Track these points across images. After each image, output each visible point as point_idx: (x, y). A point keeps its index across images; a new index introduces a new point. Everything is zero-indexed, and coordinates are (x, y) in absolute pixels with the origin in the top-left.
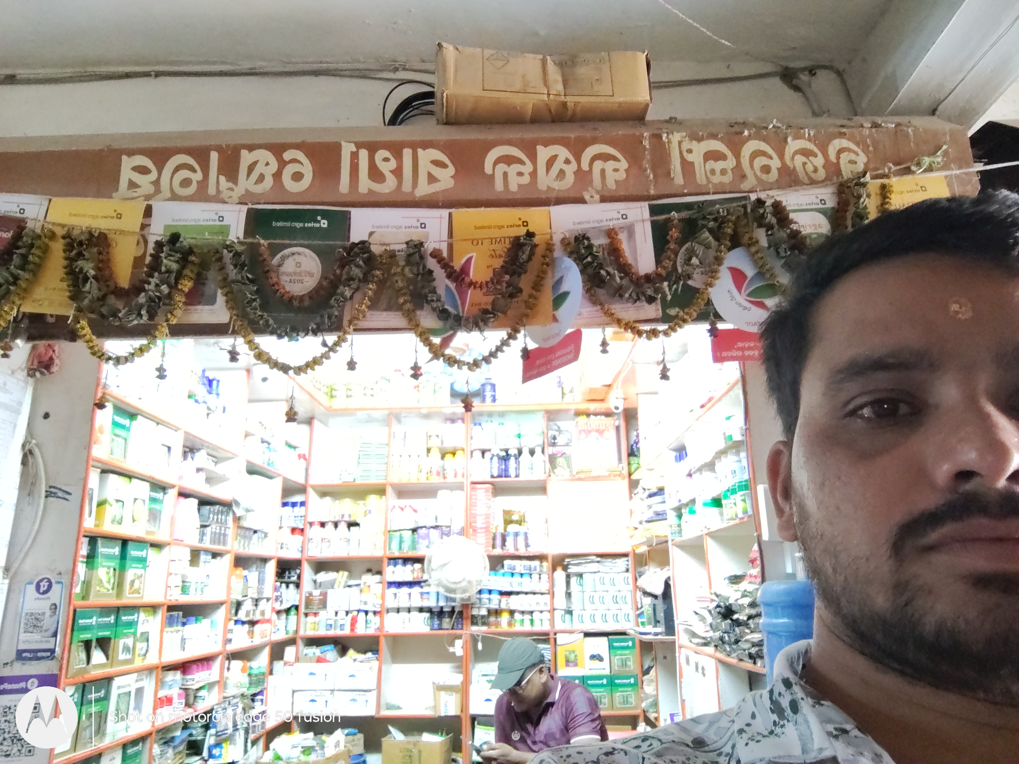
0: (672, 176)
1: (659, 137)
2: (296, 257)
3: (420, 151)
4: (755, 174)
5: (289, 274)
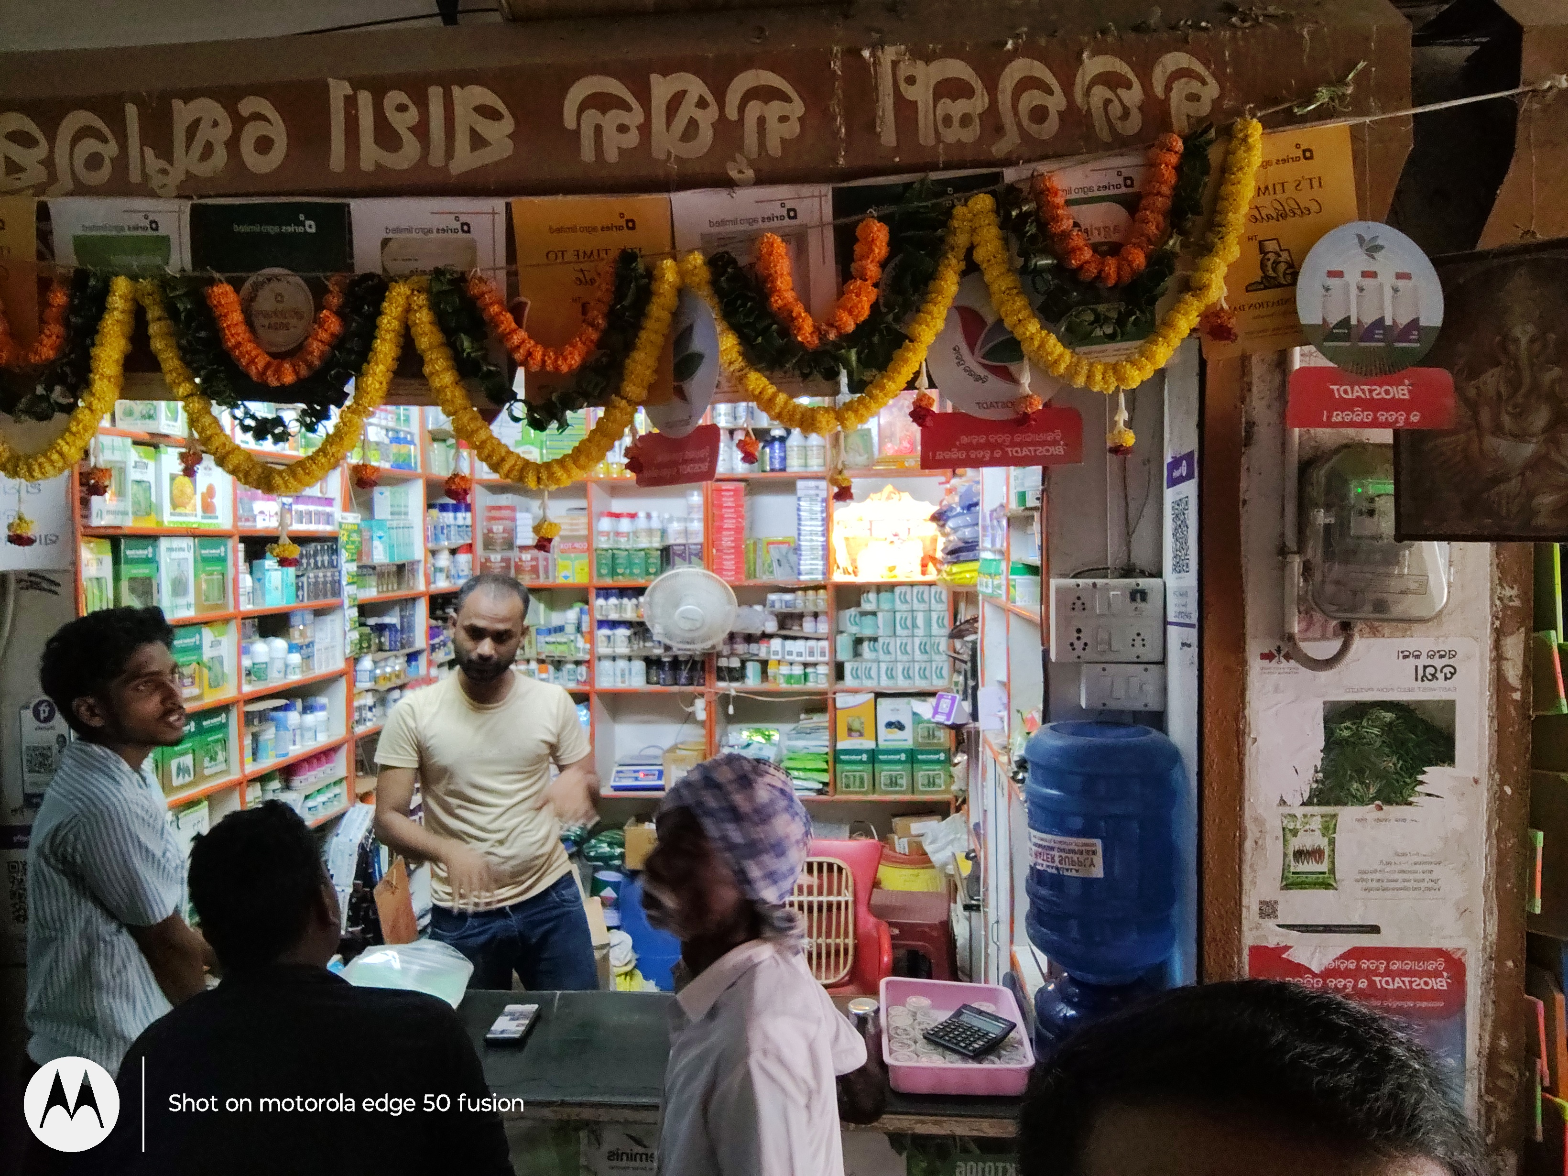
0: (879, 130)
1: (859, 53)
2: (274, 284)
3: (456, 90)
4: (1019, 125)
5: (266, 315)
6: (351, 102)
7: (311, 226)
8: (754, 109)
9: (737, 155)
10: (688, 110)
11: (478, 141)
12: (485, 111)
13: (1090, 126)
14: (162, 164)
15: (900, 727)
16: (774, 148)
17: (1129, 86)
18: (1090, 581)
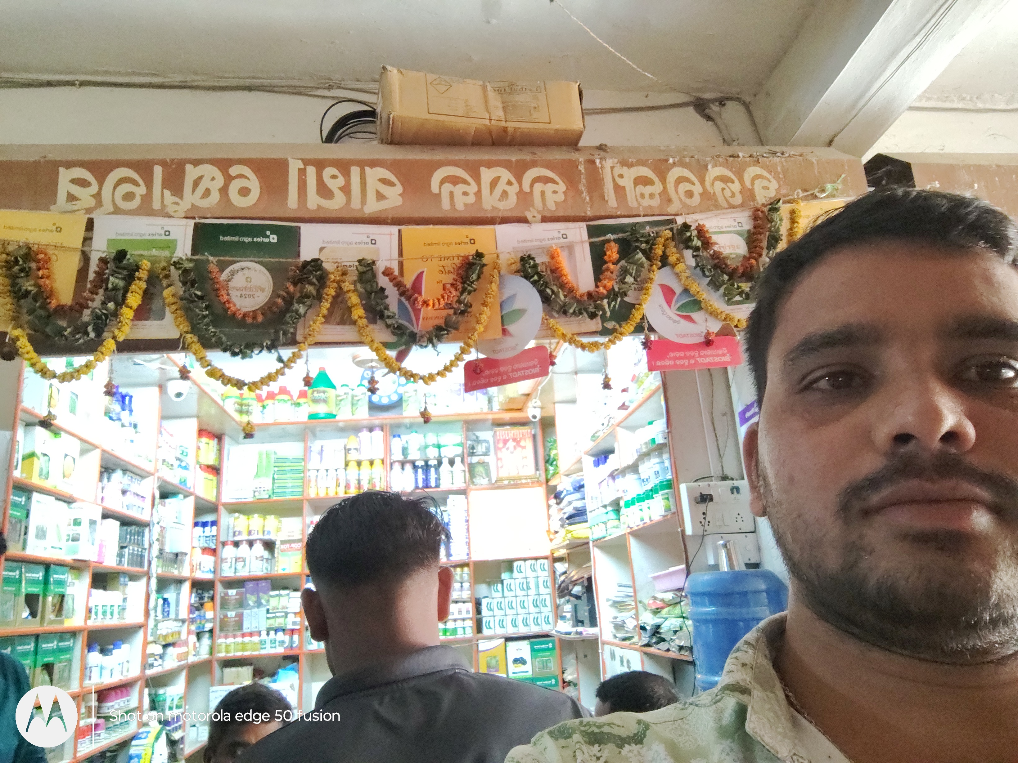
0: (606, 198)
1: (593, 162)
2: (245, 271)
4: (680, 198)
6: (302, 172)
7: (274, 239)
8: (538, 187)
9: (531, 209)
10: (501, 186)
11: (380, 196)
12: (384, 181)
13: (716, 200)
14: (176, 199)
15: (523, 662)
16: (551, 205)
17: (733, 182)
18: (706, 483)
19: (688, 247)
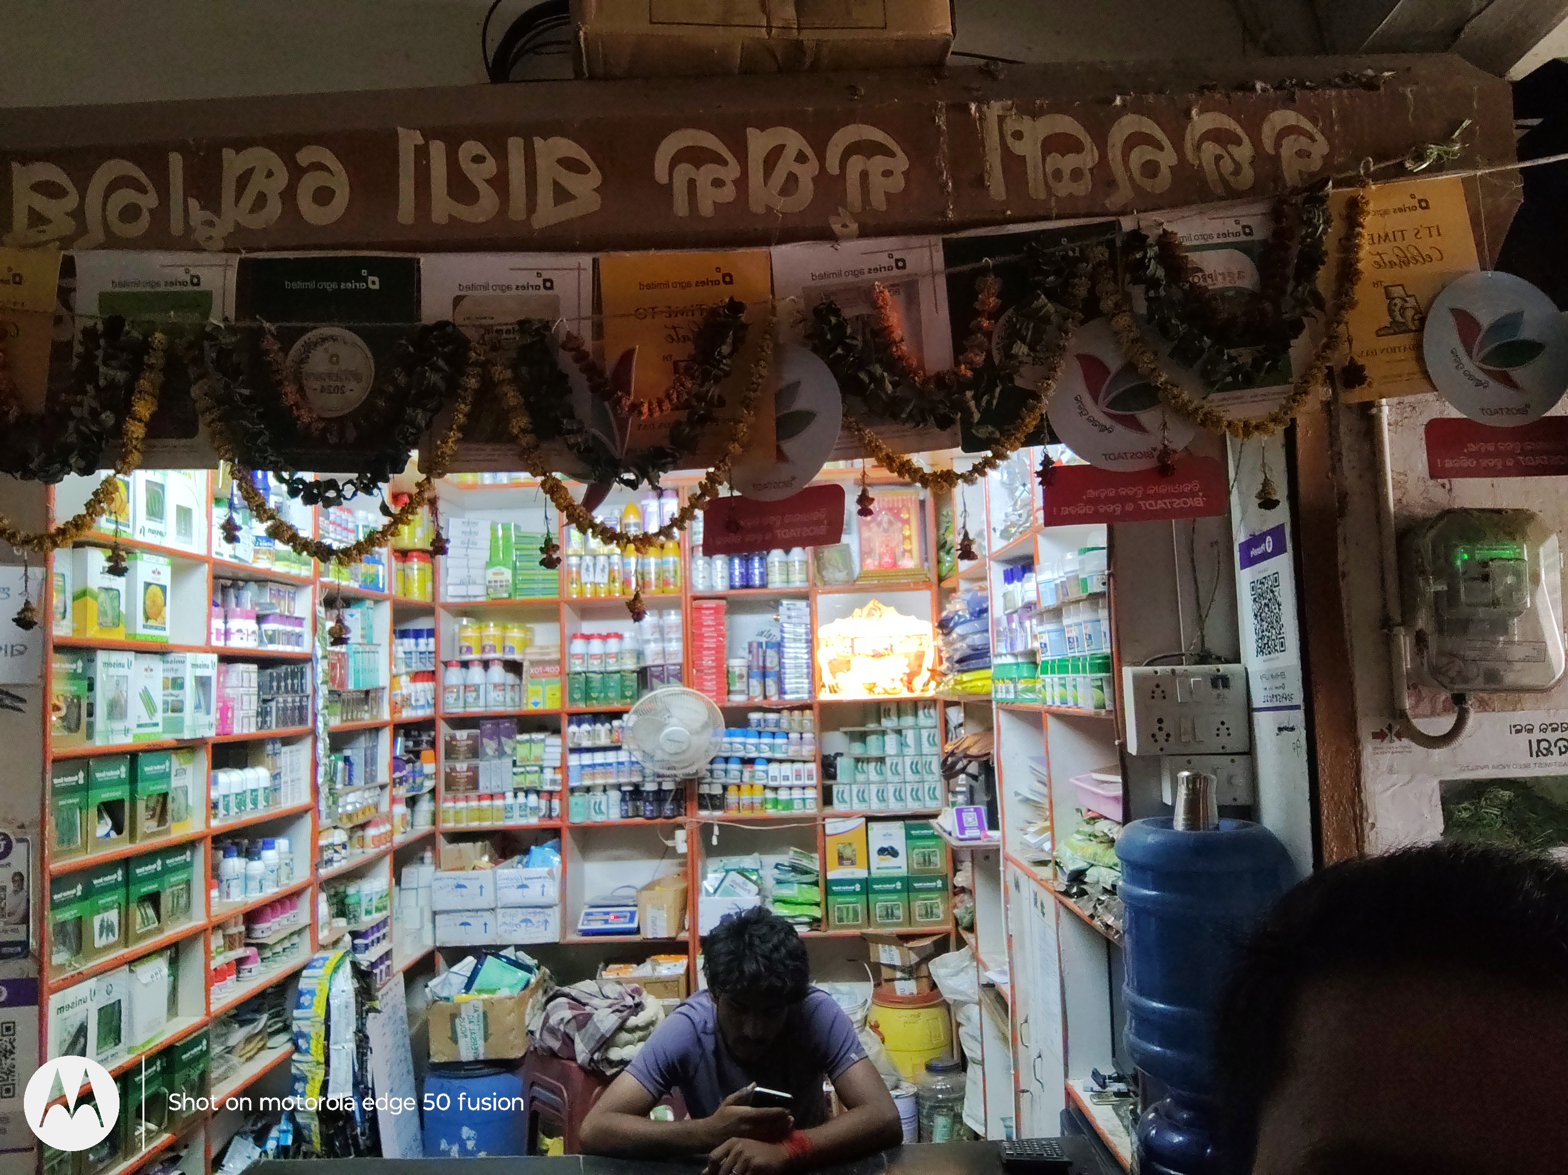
0: (987, 183)
1: (964, 108)
2: (329, 344)
3: (538, 142)
4: (1131, 178)
5: (319, 377)
6: (422, 153)
7: (374, 283)
8: (856, 163)
9: (840, 209)
10: (786, 164)
11: (562, 195)
12: (571, 165)
13: (1204, 182)
14: (208, 215)
15: (893, 853)
16: (879, 202)
17: (1239, 142)
18: (1169, 668)
19: (1136, 281)
